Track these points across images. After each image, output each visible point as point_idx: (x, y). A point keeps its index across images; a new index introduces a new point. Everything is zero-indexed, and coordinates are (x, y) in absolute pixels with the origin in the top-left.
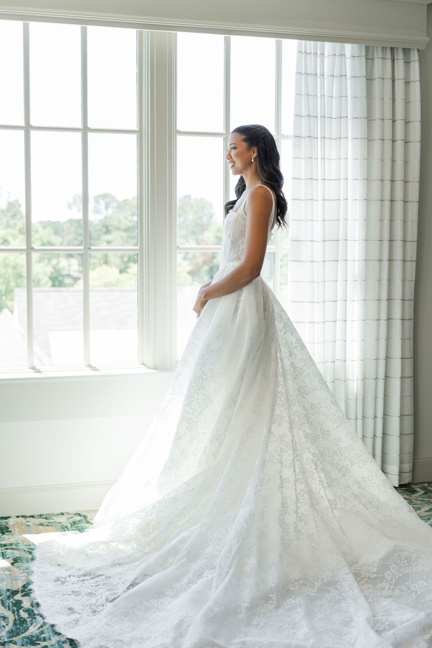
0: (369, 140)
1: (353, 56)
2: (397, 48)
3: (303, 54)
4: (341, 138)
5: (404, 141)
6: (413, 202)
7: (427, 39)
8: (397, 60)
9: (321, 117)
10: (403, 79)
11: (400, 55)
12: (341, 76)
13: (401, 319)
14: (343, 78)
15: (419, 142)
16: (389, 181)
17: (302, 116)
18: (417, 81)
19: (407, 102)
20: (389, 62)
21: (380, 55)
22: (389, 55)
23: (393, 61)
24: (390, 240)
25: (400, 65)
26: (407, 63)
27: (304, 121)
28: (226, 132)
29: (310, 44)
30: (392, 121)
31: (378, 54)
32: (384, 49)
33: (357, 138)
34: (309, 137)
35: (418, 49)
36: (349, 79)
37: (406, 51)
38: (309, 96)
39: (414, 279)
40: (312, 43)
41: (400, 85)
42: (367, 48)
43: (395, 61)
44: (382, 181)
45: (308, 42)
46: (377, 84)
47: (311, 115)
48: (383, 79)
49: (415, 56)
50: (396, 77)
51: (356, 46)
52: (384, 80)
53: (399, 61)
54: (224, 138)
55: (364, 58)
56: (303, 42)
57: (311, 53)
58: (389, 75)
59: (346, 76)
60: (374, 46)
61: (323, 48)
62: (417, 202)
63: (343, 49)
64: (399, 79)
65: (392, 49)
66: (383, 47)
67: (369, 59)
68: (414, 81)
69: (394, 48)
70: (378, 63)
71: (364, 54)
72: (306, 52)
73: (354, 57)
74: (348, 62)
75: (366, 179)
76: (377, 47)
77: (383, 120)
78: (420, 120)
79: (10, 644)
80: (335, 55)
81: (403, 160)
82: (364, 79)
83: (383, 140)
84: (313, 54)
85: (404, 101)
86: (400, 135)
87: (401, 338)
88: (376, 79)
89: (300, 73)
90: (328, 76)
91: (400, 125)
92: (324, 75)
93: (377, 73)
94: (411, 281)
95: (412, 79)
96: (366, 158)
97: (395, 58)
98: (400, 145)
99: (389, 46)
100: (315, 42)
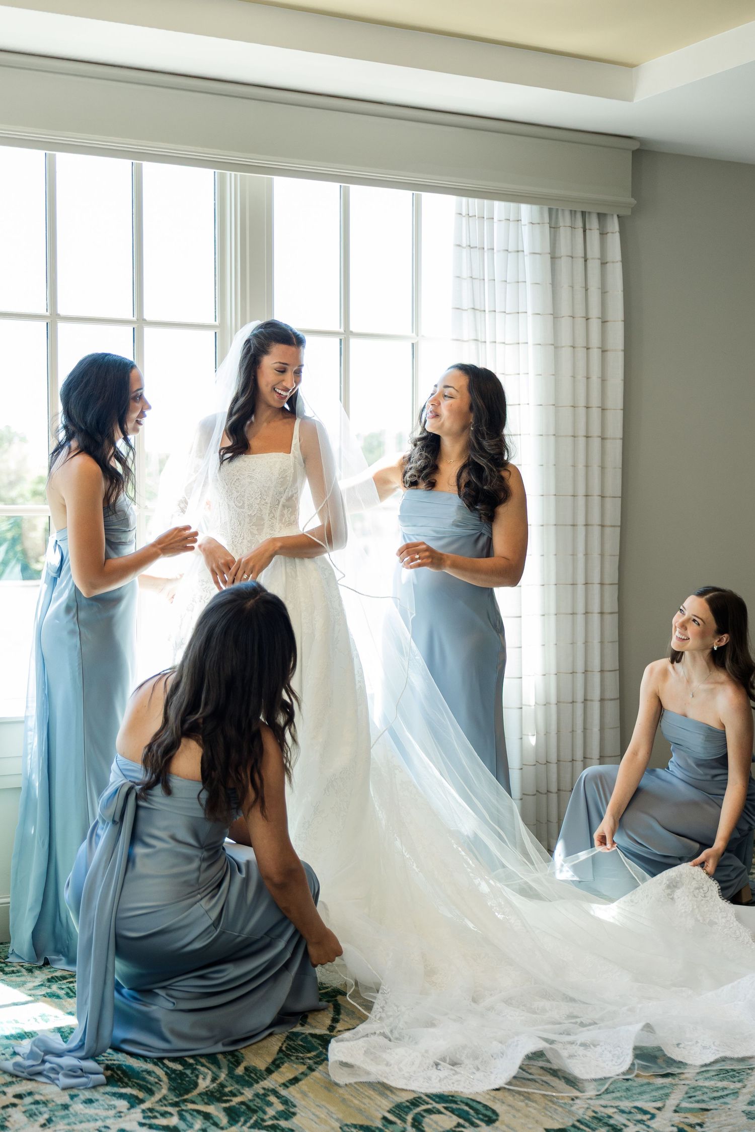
0: (556, 347)
1: (531, 223)
2: (589, 213)
3: (464, 216)
4: (519, 343)
5: (601, 350)
6: (614, 439)
7: (633, 201)
8: (590, 229)
9: (489, 311)
10: (599, 259)
11: (594, 223)
12: (518, 251)
13: (599, 613)
14: (520, 254)
15: (622, 350)
16: (584, 408)
17: (463, 310)
18: (617, 262)
19: (604, 292)
20: (580, 232)
21: (568, 223)
22: (579, 223)
23: (585, 231)
24: (586, 496)
25: (594, 236)
26: (603, 234)
27: (467, 316)
28: (345, 331)
29: (475, 204)
30: (585, 319)
31: (565, 221)
32: (573, 213)
33: (540, 344)
34: (476, 340)
35: (618, 215)
36: (527, 255)
37: (602, 217)
38: (474, 280)
39: (618, 553)
40: (476, 200)
41: (594, 266)
42: (550, 210)
43: (587, 231)
44: (574, 407)
45: (471, 200)
46: (564, 265)
47: (476, 308)
48: (572, 258)
49: (614, 225)
50: (589, 256)
51: (536, 208)
52: (574, 259)
53: (593, 231)
54: (341, 340)
55: (547, 226)
56: (464, 199)
57: (475, 216)
58: (580, 252)
59: (523, 251)
60: (557, 210)
61: (491, 210)
62: (621, 439)
63: (518, 211)
64: (593, 259)
65: (583, 214)
66: (571, 211)
67: (554, 228)
68: (613, 262)
69: (585, 212)
70: (564, 234)
71: (547, 220)
72: (468, 215)
73: (533, 224)
74: (526, 230)
75: (554, 405)
76: (563, 210)
77: (573, 318)
78: (623, 319)
79: (186, 1104)
80: (509, 220)
81: (600, 378)
82: (549, 256)
83: (574, 347)
84: (478, 217)
85: (600, 290)
86: (595, 341)
87: (600, 641)
88: (562, 258)
89: (459, 246)
90: (498, 251)
91: (595, 325)
92: (493, 249)
93: (564, 248)
94: (614, 556)
95: (609, 259)
96: (554, 373)
97: (587, 227)
98: (595, 354)
99: (579, 209)
100: (481, 201)
